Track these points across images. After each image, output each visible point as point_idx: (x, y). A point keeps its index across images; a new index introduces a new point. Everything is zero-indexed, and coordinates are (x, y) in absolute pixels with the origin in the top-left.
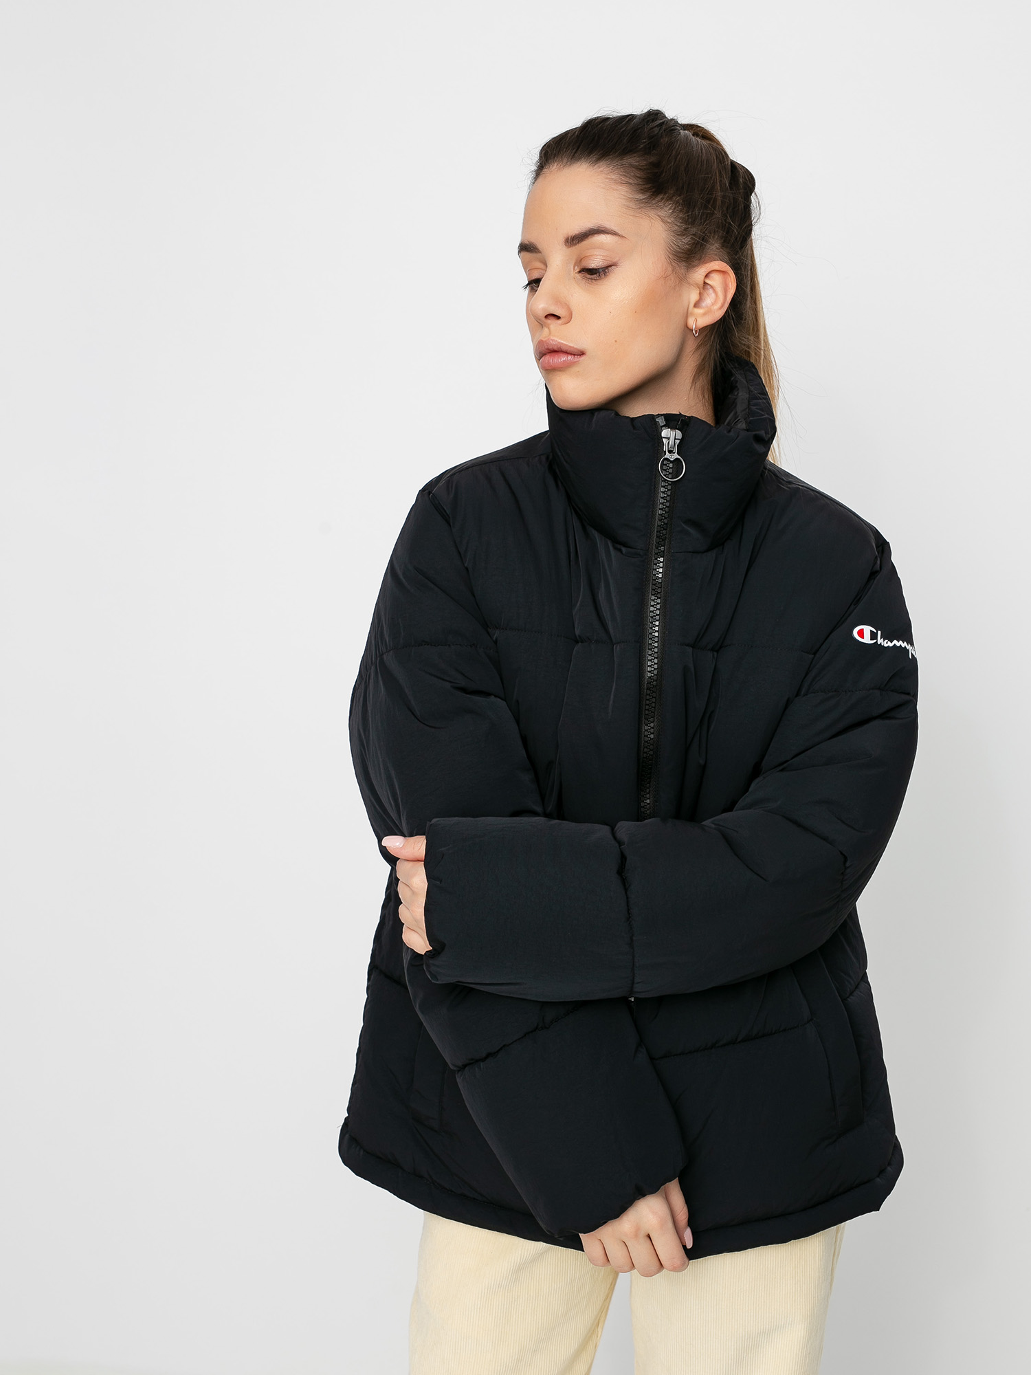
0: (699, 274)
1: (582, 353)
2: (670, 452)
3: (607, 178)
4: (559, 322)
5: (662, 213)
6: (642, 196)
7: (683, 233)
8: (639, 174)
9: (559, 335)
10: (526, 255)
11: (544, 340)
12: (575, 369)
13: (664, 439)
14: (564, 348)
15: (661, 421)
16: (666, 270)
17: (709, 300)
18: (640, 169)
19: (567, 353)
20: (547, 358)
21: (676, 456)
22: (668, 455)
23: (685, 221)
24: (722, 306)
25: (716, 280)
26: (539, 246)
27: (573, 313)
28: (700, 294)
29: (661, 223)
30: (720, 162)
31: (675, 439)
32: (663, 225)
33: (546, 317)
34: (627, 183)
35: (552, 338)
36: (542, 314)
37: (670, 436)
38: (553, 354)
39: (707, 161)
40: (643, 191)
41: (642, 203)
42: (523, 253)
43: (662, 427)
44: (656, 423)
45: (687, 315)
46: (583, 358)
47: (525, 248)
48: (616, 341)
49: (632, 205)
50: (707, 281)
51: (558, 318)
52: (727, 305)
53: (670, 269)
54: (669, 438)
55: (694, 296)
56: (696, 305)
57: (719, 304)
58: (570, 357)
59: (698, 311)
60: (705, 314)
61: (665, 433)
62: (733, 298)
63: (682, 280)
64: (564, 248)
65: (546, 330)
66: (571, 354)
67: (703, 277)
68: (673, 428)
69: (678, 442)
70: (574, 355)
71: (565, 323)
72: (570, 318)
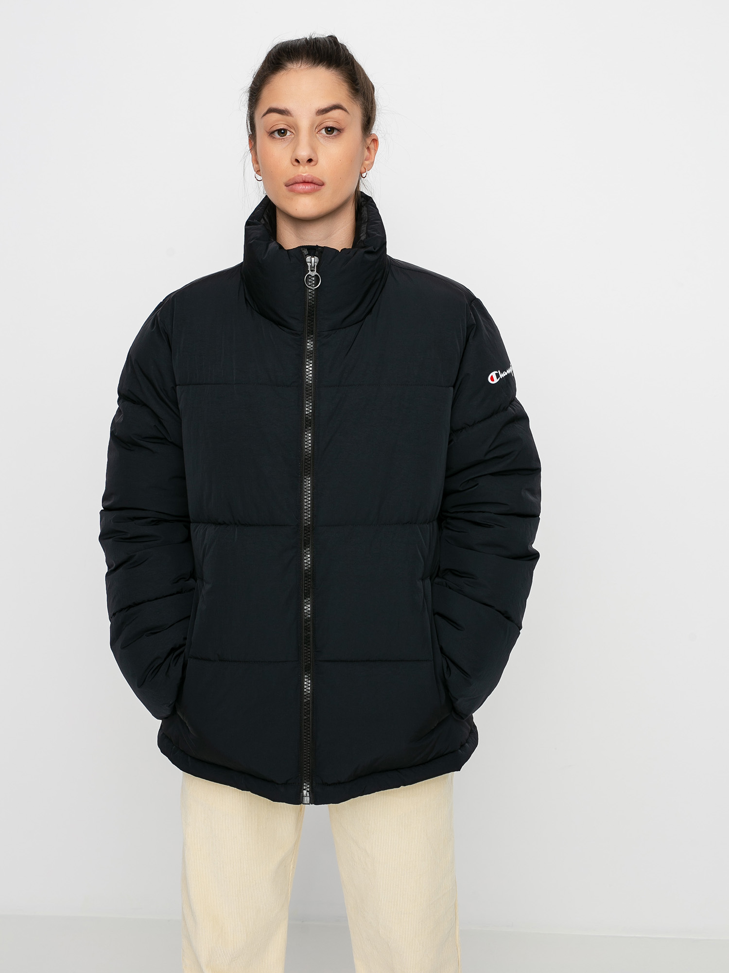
2: (312, 271)
4: (312, 163)
12: (317, 194)
13: (308, 263)
14: (314, 181)
15: (306, 252)
19: (315, 184)
21: (315, 273)
22: (310, 273)
24: (374, 160)
26: (292, 112)
27: (319, 158)
31: (315, 262)
33: (308, 161)
36: (305, 158)
37: (312, 261)
43: (306, 255)
44: (302, 253)
45: (362, 165)
46: (323, 187)
50: (370, 145)
54: (311, 263)
55: (366, 153)
56: (366, 159)
58: (316, 186)
59: (366, 163)
60: (368, 165)
61: (308, 259)
67: (370, 142)
68: (313, 256)
69: (316, 264)
70: (319, 185)
71: (315, 165)
72: (317, 162)
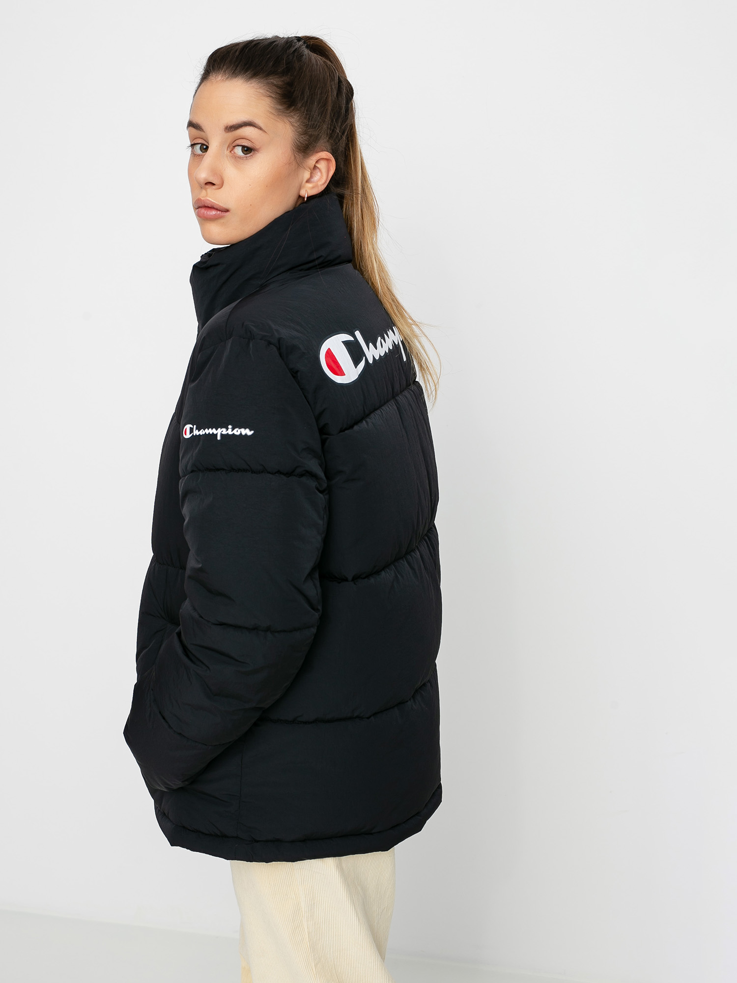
0: (312, 161)
1: (227, 211)
3: (257, 92)
4: (214, 187)
5: (292, 120)
6: (280, 107)
7: (305, 133)
8: (279, 91)
9: (212, 196)
10: (192, 129)
11: (202, 199)
12: (222, 221)
14: (215, 207)
16: (290, 158)
17: (317, 177)
18: (280, 88)
19: (217, 209)
20: (203, 211)
23: (307, 126)
24: (326, 182)
25: (322, 165)
26: (203, 128)
27: (224, 182)
28: (311, 173)
29: (291, 127)
30: (332, 79)
32: (292, 128)
33: (206, 184)
34: (271, 97)
35: (208, 198)
36: (203, 181)
38: (207, 208)
39: (324, 78)
40: (281, 103)
41: (280, 112)
42: (191, 128)
45: (300, 188)
46: (227, 214)
47: (191, 124)
48: (251, 205)
49: (273, 111)
50: (317, 165)
51: (214, 184)
52: (328, 182)
53: (293, 158)
55: (307, 175)
56: (308, 181)
57: (323, 181)
58: (219, 212)
59: (309, 185)
60: (313, 188)
62: (332, 177)
63: (299, 165)
64: (224, 133)
65: (204, 192)
66: (220, 211)
67: (315, 162)
70: (222, 211)
71: (218, 189)
72: (222, 185)
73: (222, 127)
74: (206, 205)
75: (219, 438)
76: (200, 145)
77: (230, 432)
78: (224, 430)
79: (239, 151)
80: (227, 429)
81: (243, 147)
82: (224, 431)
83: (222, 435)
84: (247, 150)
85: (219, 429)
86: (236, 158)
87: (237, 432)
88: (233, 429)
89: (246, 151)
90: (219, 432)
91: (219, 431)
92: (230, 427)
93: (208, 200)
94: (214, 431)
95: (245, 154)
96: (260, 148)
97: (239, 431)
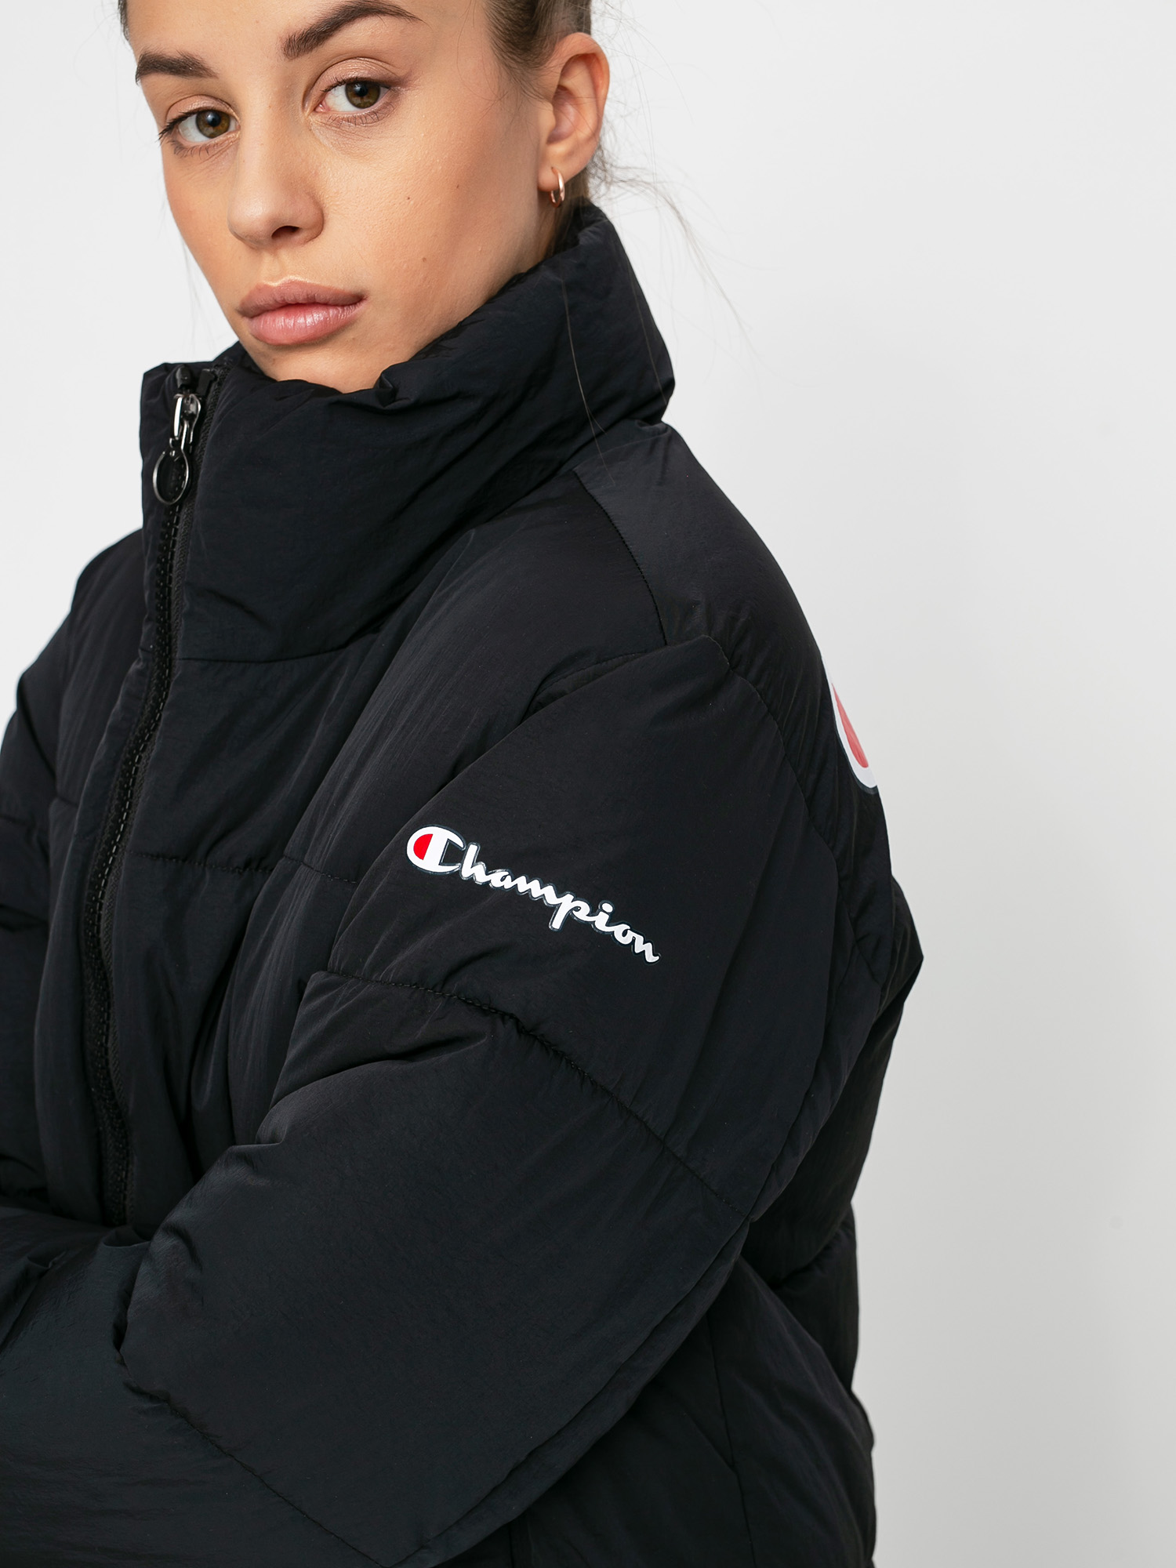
0: (548, 71)
1: (358, 299)
4: (298, 237)
9: (301, 268)
10: (157, 78)
12: (350, 335)
14: (321, 298)
19: (326, 304)
25: (578, 78)
27: (326, 211)
28: (555, 111)
33: (273, 234)
35: (289, 277)
36: (265, 229)
38: (295, 310)
45: (537, 164)
46: (361, 308)
47: (149, 66)
50: (566, 84)
51: (296, 230)
55: (548, 117)
56: (553, 139)
58: (332, 312)
59: (559, 149)
60: (570, 154)
64: (280, 60)
65: (271, 260)
66: (335, 305)
67: (558, 76)
70: (343, 306)
71: (312, 239)
72: (319, 226)
73: (273, 44)
74: (290, 300)
75: (557, 923)
76: (194, 117)
77: (601, 922)
78: (585, 907)
79: (339, 101)
80: (594, 911)
81: (349, 84)
82: (583, 913)
83: (569, 919)
84: (364, 91)
85: (569, 897)
86: (338, 123)
87: (622, 934)
88: (613, 920)
89: (361, 94)
90: (566, 906)
91: (567, 903)
92: (608, 907)
93: (292, 283)
94: (549, 894)
95: (358, 106)
96: (409, 74)
97: (631, 934)
